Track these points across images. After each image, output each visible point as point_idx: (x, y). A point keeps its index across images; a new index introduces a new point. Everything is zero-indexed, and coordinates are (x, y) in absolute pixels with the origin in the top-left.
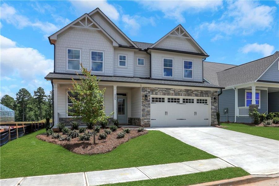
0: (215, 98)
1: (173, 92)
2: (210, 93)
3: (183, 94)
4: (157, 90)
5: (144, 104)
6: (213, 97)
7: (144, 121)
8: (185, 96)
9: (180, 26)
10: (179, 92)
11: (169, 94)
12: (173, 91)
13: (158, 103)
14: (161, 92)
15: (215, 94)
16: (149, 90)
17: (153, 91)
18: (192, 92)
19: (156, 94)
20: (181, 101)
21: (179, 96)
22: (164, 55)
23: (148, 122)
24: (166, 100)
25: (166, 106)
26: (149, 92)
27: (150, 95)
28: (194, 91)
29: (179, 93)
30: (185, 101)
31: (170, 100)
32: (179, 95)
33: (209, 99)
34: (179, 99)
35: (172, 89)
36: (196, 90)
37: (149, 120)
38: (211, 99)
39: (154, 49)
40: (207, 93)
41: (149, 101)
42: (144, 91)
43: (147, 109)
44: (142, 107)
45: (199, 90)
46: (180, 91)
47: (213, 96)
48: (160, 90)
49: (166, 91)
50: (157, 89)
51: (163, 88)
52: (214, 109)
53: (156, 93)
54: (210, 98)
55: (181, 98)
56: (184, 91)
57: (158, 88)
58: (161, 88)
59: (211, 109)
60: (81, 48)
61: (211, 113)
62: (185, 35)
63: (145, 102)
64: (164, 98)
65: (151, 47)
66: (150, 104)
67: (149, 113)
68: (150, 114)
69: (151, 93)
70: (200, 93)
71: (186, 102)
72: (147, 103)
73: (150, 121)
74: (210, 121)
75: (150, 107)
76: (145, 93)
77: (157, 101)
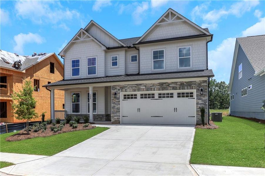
0: (202, 90)
1: (144, 87)
2: (195, 84)
3: (156, 88)
4: (126, 87)
5: (114, 101)
6: (201, 88)
7: (115, 117)
8: (159, 90)
9: (170, 10)
10: (151, 86)
11: (139, 90)
12: (145, 86)
13: (130, 100)
14: (131, 88)
15: (203, 84)
16: (119, 88)
17: (123, 88)
18: (168, 85)
19: (126, 91)
20: (156, 96)
21: (151, 91)
22: (153, 48)
23: (118, 118)
24: (139, 96)
25: (139, 102)
26: (119, 90)
27: (120, 93)
28: (170, 84)
29: (151, 88)
30: (161, 96)
31: (143, 96)
32: (151, 90)
33: (194, 91)
34: (153, 94)
35: (143, 84)
36: (172, 82)
37: (119, 117)
38: (197, 92)
39: (140, 43)
40: (190, 85)
41: (119, 98)
42: (114, 90)
43: (116, 107)
44: (112, 105)
45: (178, 82)
46: (152, 85)
47: (200, 88)
48: (130, 87)
49: (136, 87)
50: (126, 86)
51: (133, 85)
52: (202, 103)
53: (125, 90)
54: (196, 90)
55: (156, 93)
56: (158, 85)
57: (128, 85)
58: (131, 85)
59: (197, 104)
60: (80, 57)
61: (197, 108)
62: (178, 18)
63: (115, 99)
64: (136, 95)
65: (137, 43)
66: (119, 101)
67: (118, 110)
68: (120, 111)
69: (120, 90)
70: (179, 85)
71: (163, 98)
72: (116, 100)
73: (120, 118)
74: (195, 120)
75: (119, 104)
76: (115, 91)
77: (129, 98)
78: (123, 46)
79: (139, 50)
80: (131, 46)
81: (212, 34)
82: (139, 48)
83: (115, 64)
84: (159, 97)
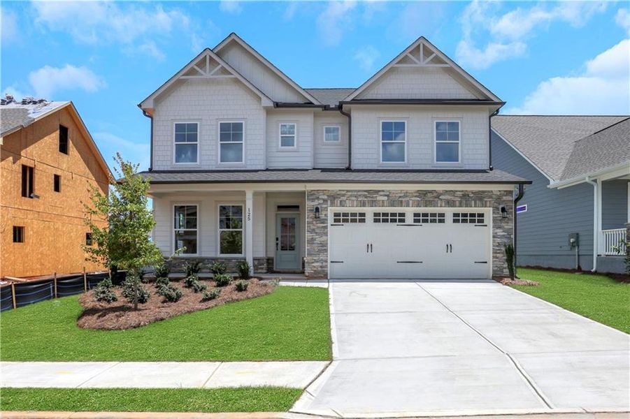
0: (503, 210)
1: (386, 198)
2: (491, 197)
3: (411, 202)
4: (344, 195)
5: (312, 227)
6: (501, 206)
7: (313, 264)
8: (418, 206)
9: (422, 41)
10: (400, 197)
11: (373, 203)
12: (386, 195)
13: (350, 224)
14: (354, 198)
15: (504, 198)
16: (326, 197)
17: (335, 198)
18: (438, 195)
19: (342, 205)
20: (409, 219)
21: (401, 206)
22: (382, 115)
23: (321, 267)
24: (369, 218)
25: (370, 231)
26: (325, 201)
27: (327, 208)
28: (441, 194)
29: (401, 201)
30: (420, 219)
32: (401, 203)
33: (489, 213)
34: (402, 215)
35: (383, 191)
36: (447, 191)
37: (324, 264)
38: (494, 213)
39: (355, 101)
40: (480, 198)
41: (324, 221)
42: (313, 200)
43: (318, 239)
44: (308, 236)
45: (457, 191)
46: (402, 195)
47: (499, 204)
48: (351, 196)
49: (366, 197)
50: (343, 193)
51: (359, 191)
52: (504, 235)
53: (341, 201)
54: (491, 209)
55: (409, 212)
56: (415, 195)
57: (348, 191)
58: (355, 191)
60: (200, 118)
61: (493, 246)
62: (438, 60)
63: (314, 222)
64: (365, 214)
65: (349, 99)
66: (326, 227)
67: (323, 248)
68: (326, 251)
69: (329, 201)
70: (460, 197)
71: (423, 222)
72: (318, 225)
73: (326, 266)
75: (326, 234)
76: (316, 203)
77: (345, 221)
78: (311, 103)
79: (349, 116)
80: (329, 106)
81: (504, 101)
82: (350, 111)
83: (287, 141)
84: (416, 221)
